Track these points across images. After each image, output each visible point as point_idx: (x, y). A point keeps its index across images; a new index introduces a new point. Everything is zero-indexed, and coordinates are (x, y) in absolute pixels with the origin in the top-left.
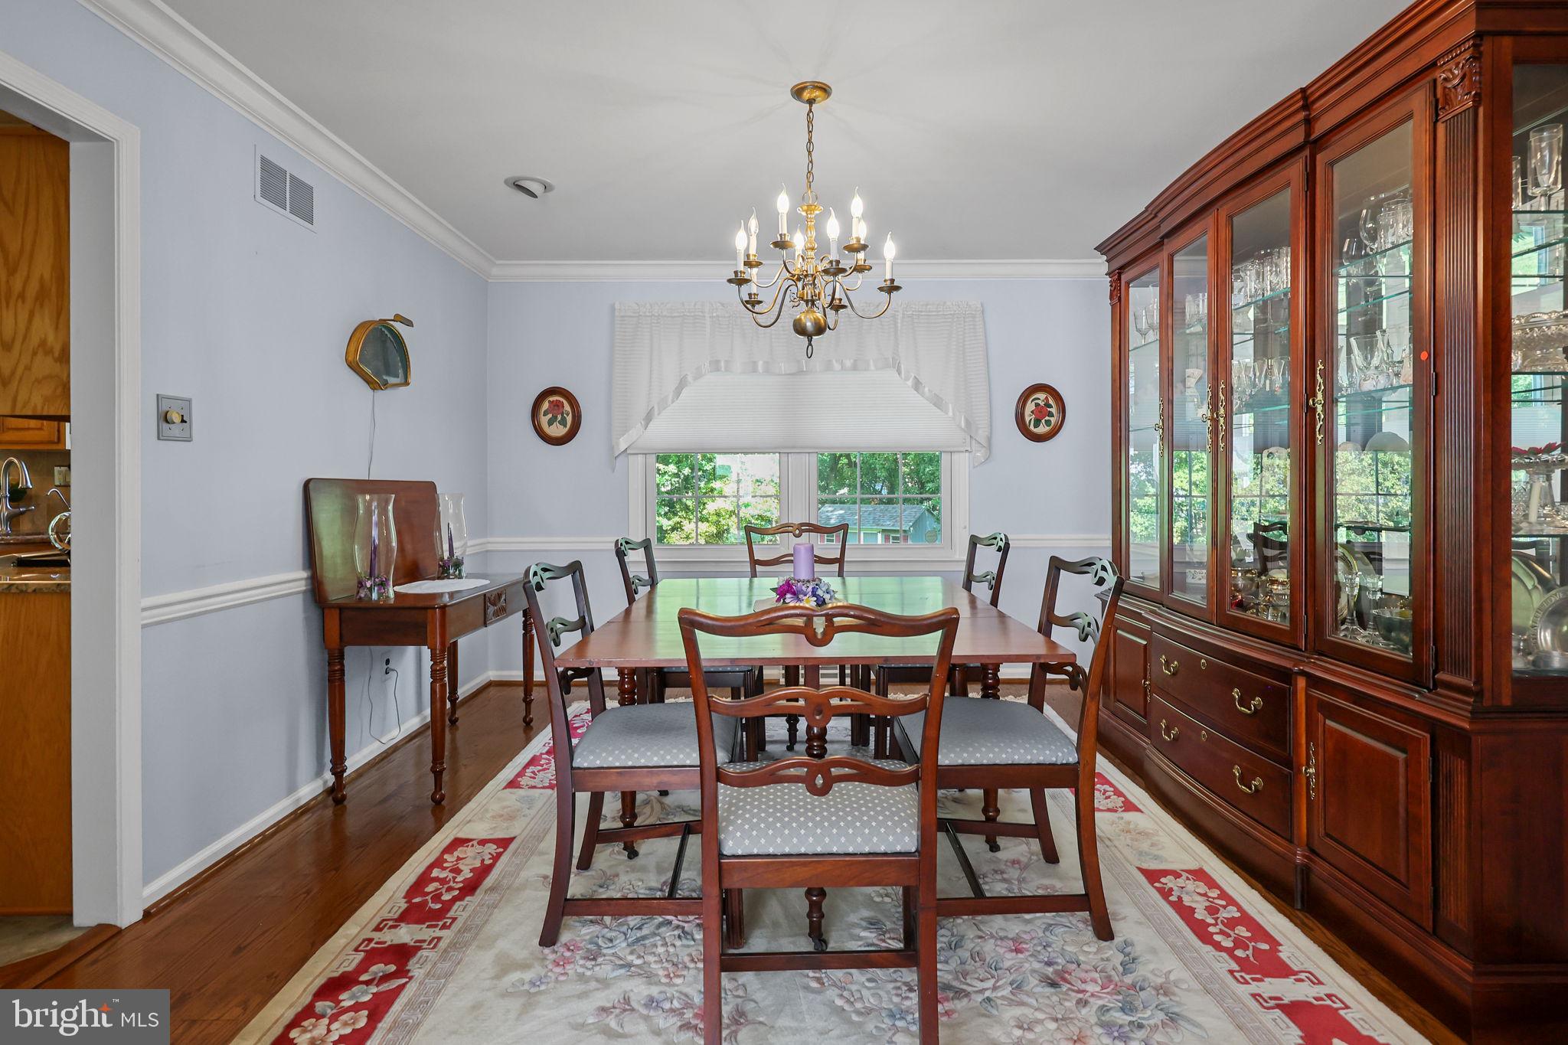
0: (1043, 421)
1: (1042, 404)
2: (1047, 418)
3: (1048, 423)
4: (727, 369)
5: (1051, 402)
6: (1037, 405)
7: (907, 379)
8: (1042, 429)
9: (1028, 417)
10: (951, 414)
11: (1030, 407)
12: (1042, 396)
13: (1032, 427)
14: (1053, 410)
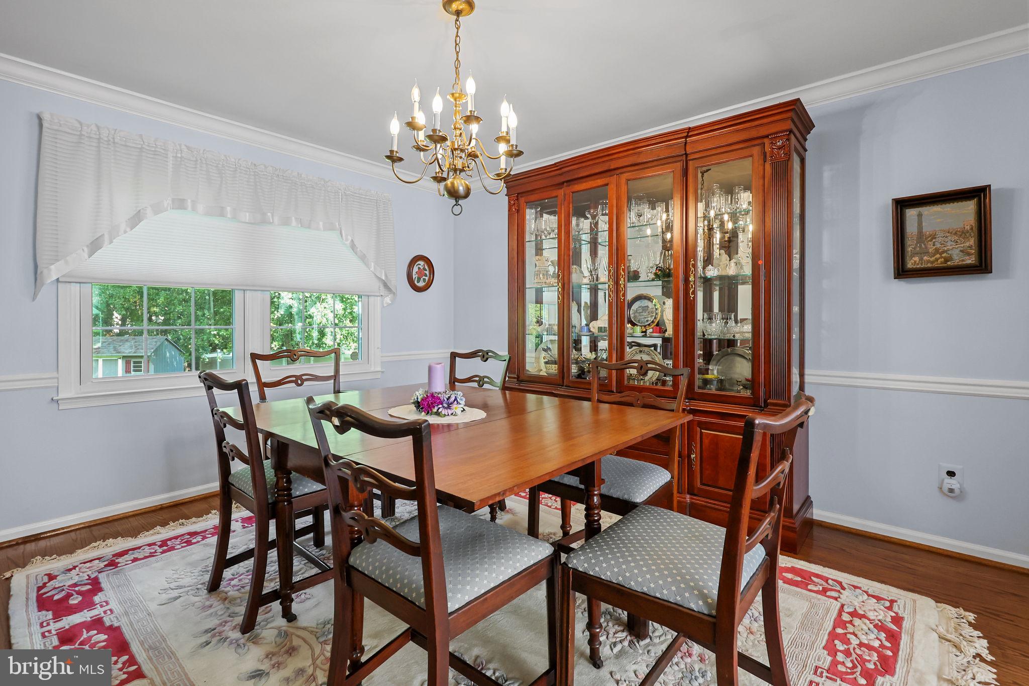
0: (422, 279)
1: (422, 268)
2: (424, 277)
3: (424, 280)
4: (194, 209)
5: (426, 267)
6: (419, 268)
7: (347, 240)
8: (421, 284)
9: (415, 276)
10: (372, 269)
11: (415, 269)
12: (422, 263)
13: (416, 282)
14: (427, 272)
